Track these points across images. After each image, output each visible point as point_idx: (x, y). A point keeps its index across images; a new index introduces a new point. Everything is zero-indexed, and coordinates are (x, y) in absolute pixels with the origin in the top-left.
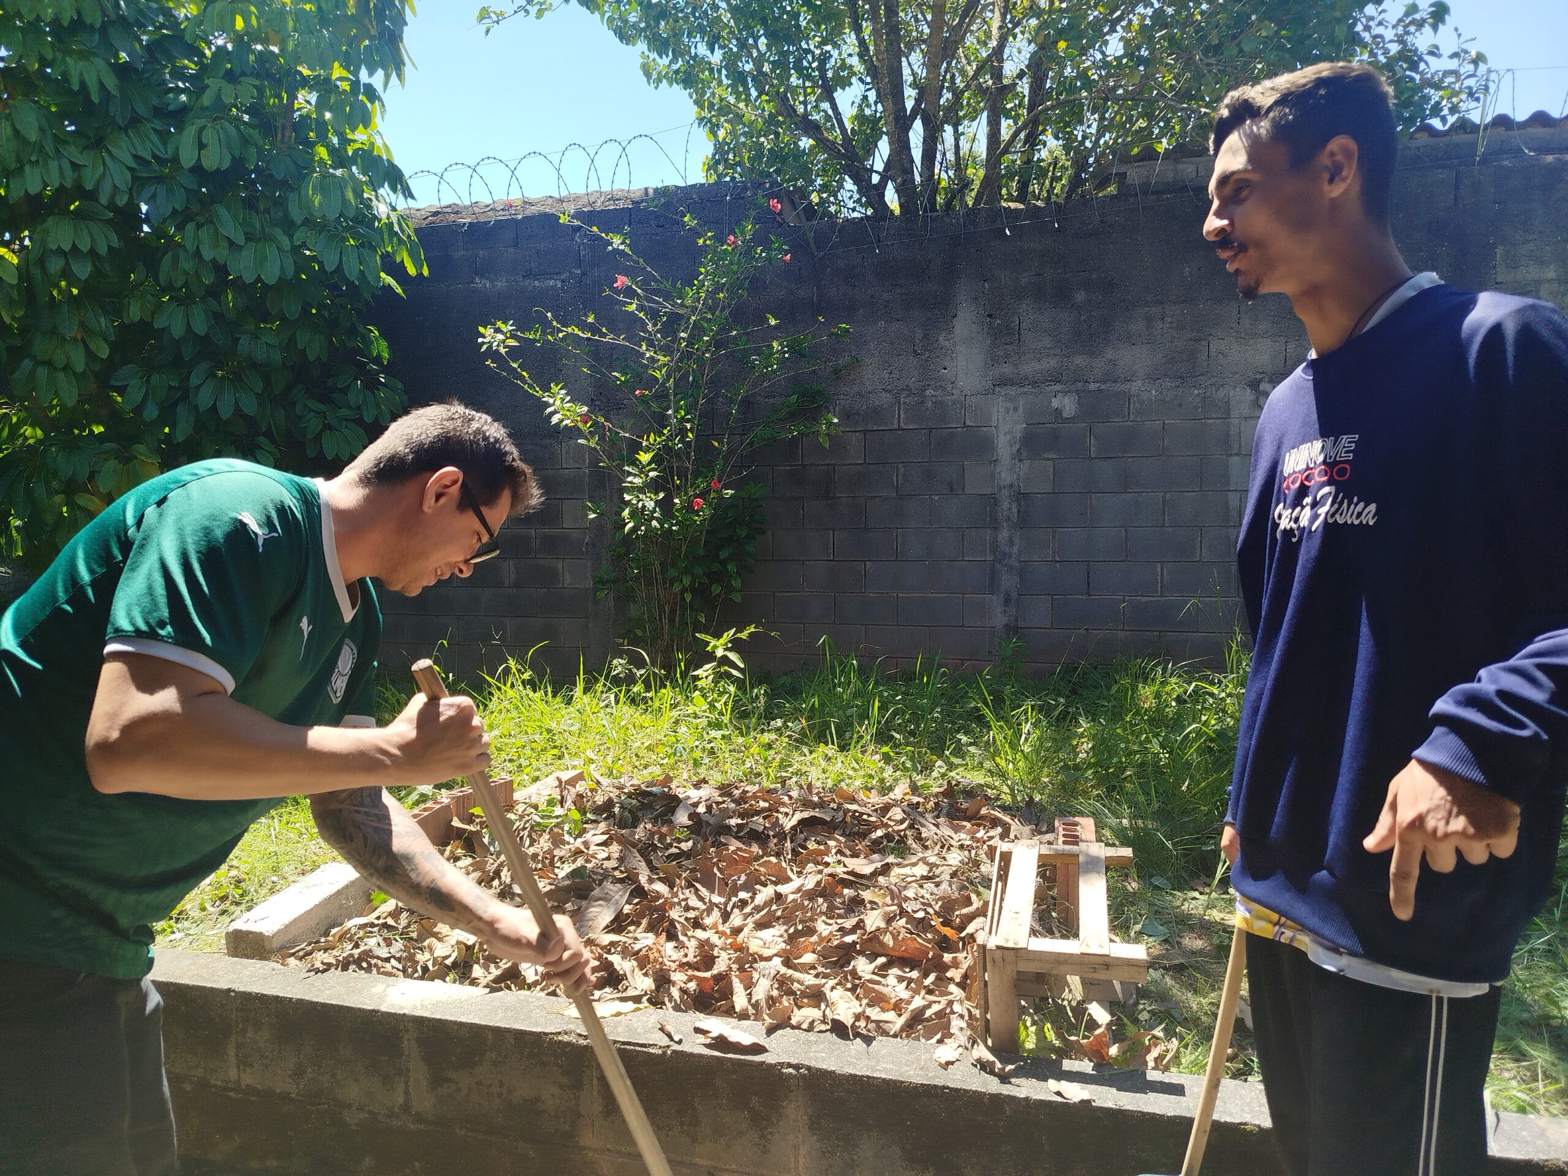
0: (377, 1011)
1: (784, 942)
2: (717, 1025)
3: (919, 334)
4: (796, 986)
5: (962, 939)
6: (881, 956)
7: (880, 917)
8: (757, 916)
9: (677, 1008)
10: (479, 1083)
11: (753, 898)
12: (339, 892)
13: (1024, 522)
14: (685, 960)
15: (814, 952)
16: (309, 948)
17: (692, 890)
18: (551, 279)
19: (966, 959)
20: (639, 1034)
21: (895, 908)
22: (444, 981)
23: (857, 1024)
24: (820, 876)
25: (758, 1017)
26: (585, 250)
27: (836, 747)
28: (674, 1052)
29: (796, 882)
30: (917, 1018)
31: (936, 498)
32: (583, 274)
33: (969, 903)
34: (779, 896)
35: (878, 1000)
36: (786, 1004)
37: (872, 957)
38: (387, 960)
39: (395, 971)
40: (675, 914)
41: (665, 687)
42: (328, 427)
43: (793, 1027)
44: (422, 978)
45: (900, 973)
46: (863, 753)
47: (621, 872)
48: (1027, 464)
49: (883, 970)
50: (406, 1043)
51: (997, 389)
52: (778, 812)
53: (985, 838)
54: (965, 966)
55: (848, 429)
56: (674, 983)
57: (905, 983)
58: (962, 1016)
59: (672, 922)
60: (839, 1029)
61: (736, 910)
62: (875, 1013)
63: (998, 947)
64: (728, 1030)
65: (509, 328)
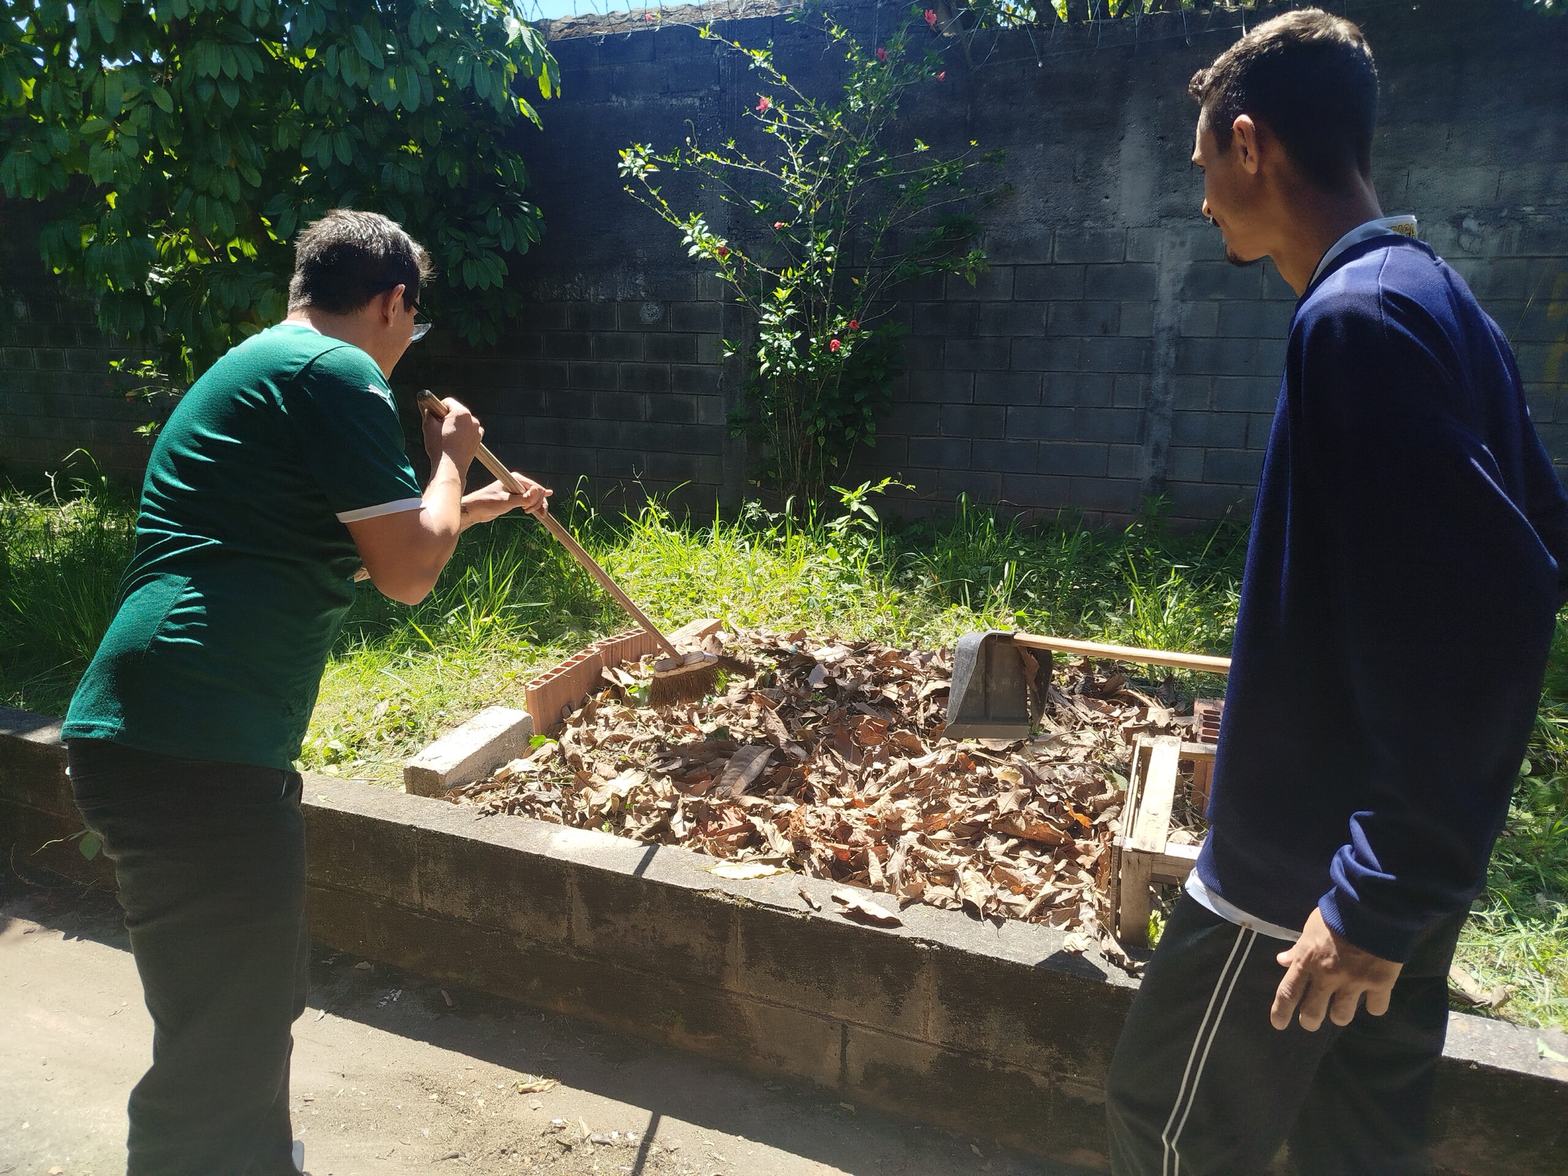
0: (543, 857)
1: (918, 815)
2: (855, 896)
3: (1081, 157)
4: (929, 863)
5: (1095, 827)
6: (1013, 837)
7: (1013, 800)
8: (892, 788)
9: (816, 874)
10: (634, 927)
11: (887, 769)
12: (502, 736)
13: (1182, 368)
14: (823, 827)
15: (946, 827)
16: (478, 787)
17: (829, 756)
18: (689, 96)
19: (1097, 848)
20: (780, 898)
21: (1028, 790)
22: (601, 829)
23: (988, 905)
24: (953, 752)
25: (892, 890)
26: (724, 64)
27: (969, 608)
28: (813, 918)
29: (930, 757)
30: (1047, 903)
31: (1088, 340)
32: (723, 91)
33: (1104, 791)
34: (912, 769)
35: (1011, 883)
36: (919, 880)
37: (1004, 838)
38: (548, 804)
39: (556, 817)
40: (813, 779)
41: (798, 533)
42: (468, 256)
43: (926, 903)
44: (580, 826)
45: (1031, 857)
46: (996, 615)
47: (761, 731)
48: (1188, 307)
49: (1012, 853)
50: (568, 886)
51: (1164, 221)
52: (911, 680)
53: (1121, 718)
54: (1097, 853)
55: (997, 263)
56: (812, 851)
57: (1035, 868)
58: (1091, 905)
59: (810, 787)
60: (970, 909)
61: (870, 780)
62: (1005, 896)
63: (1135, 850)
64: (864, 901)
65: (648, 151)
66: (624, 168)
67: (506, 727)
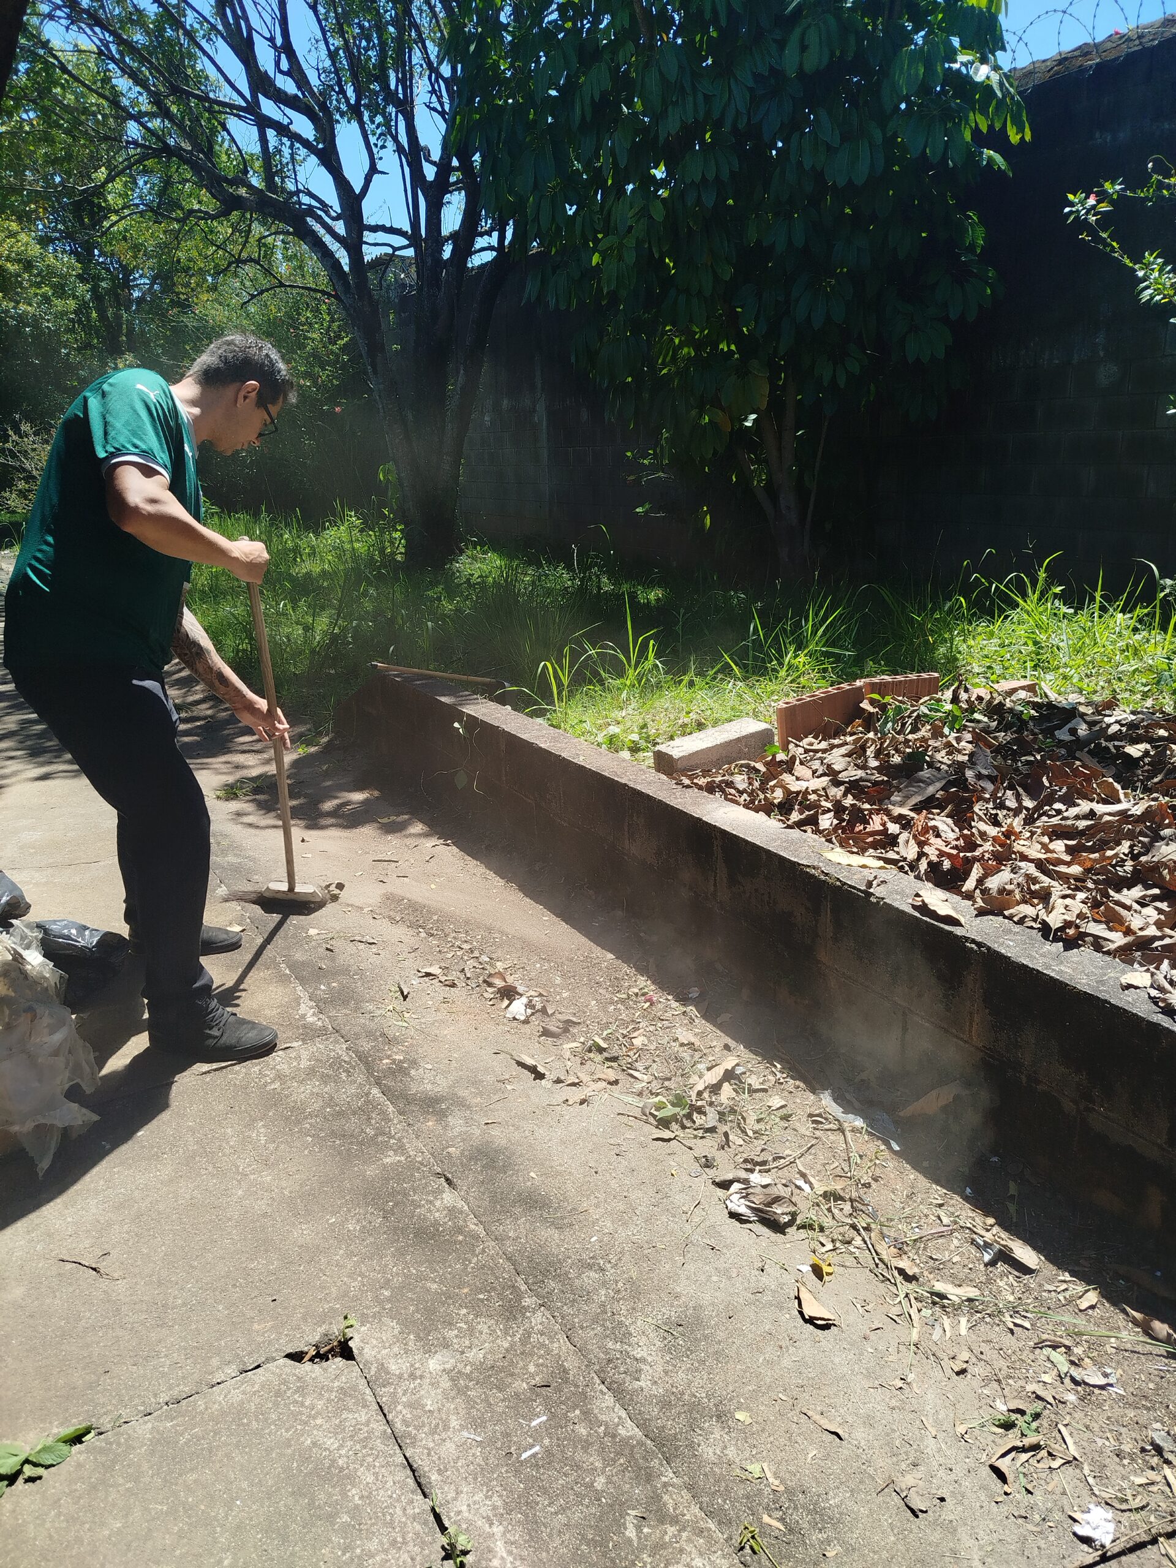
1: (1068, 852)
2: (936, 897)
4: (1036, 887)
9: (918, 877)
12: (739, 739)
16: (700, 774)
17: (1015, 792)
20: (866, 883)
22: (767, 815)
23: (1067, 930)
24: (1152, 804)
25: (976, 899)
28: (887, 904)
29: (1121, 806)
30: (1143, 944)
34: (1093, 814)
35: (1113, 920)
36: (1017, 898)
38: (742, 792)
39: (740, 800)
40: (978, 807)
42: (913, 328)
43: (1005, 917)
44: (752, 809)
45: (1163, 907)
56: (927, 856)
60: (1045, 930)
64: (939, 901)
65: (1118, 187)
66: (1071, 212)
67: (744, 733)
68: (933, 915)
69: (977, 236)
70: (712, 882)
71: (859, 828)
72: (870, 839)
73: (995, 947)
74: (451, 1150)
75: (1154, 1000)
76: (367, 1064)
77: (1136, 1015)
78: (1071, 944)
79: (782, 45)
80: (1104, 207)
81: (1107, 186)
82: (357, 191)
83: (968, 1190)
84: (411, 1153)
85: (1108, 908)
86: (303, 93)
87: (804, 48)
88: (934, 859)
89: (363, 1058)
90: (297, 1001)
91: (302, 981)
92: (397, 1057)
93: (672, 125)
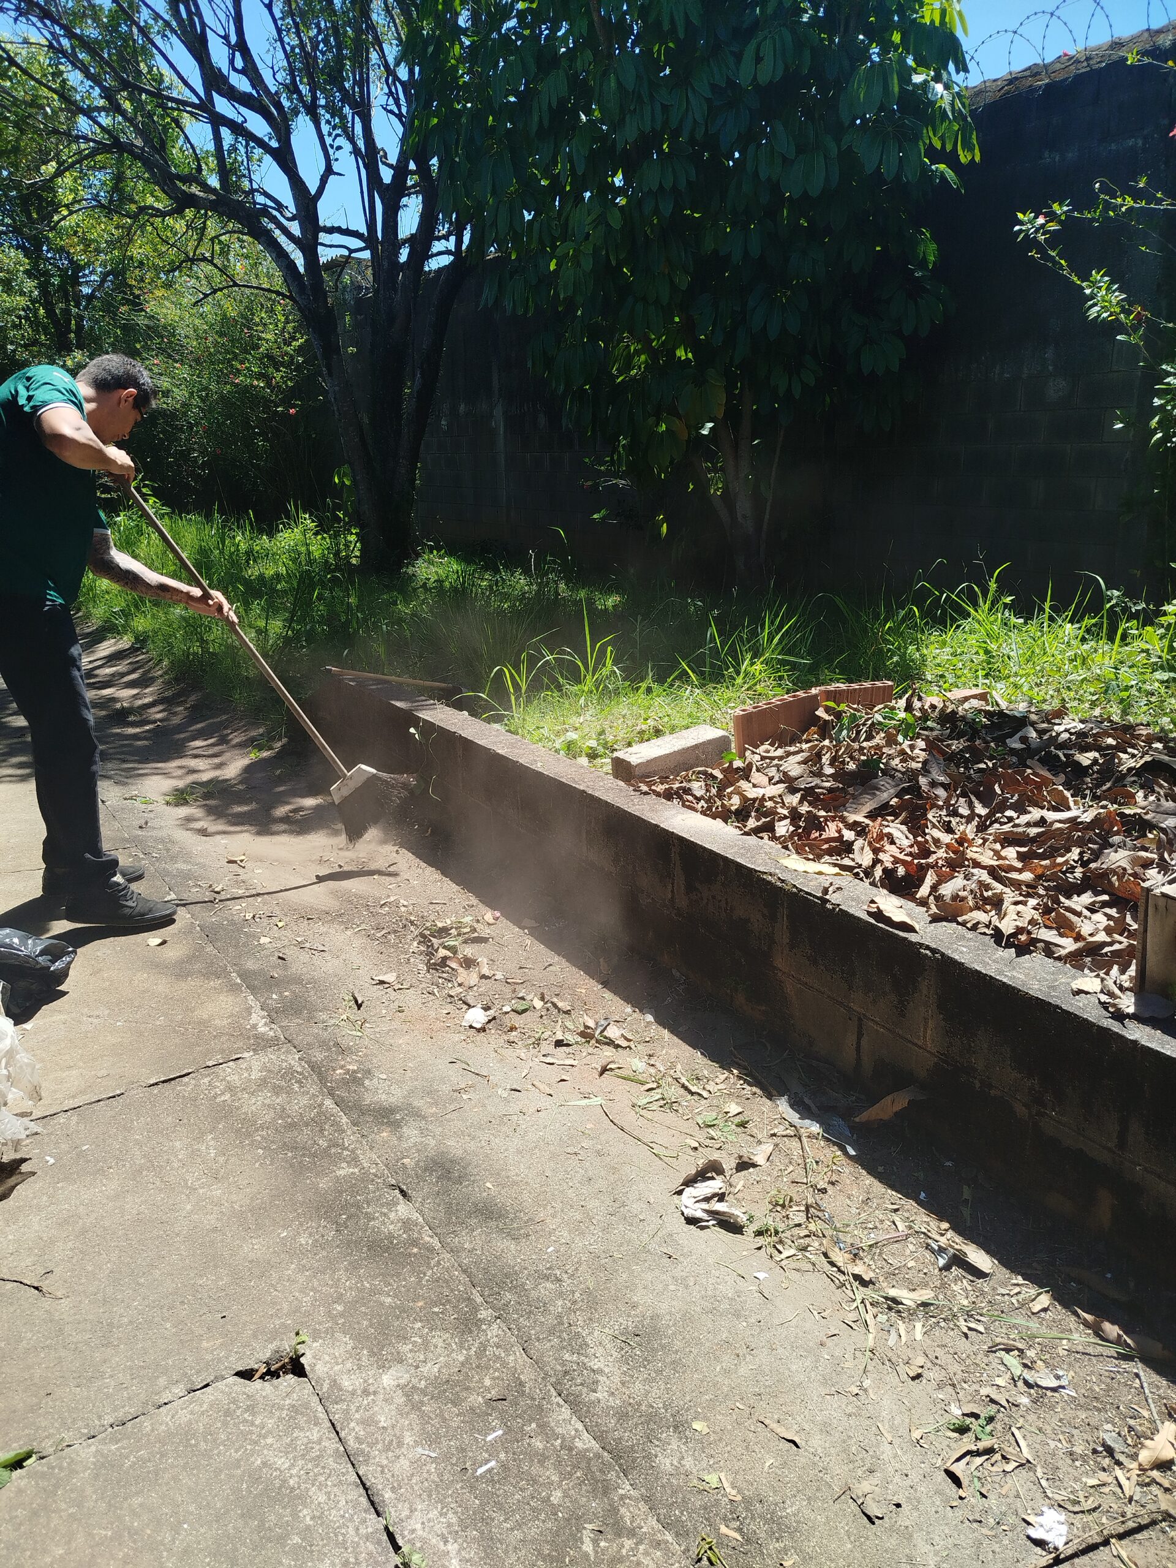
0: (658, 826)
2: (893, 903)
6: (1107, 893)
9: (873, 884)
10: (714, 897)
11: (1018, 817)
12: (696, 746)
17: (967, 799)
20: (823, 890)
22: (726, 823)
24: (1100, 811)
25: (930, 906)
28: (842, 910)
29: (1071, 814)
30: (1092, 950)
34: (1044, 821)
35: (1063, 926)
38: (699, 798)
39: (697, 807)
40: (931, 814)
41: (1152, 624)
42: (868, 341)
43: (958, 923)
44: (709, 816)
45: (1113, 912)
49: (1097, 905)
50: (673, 854)
52: (1126, 752)
60: (998, 936)
64: (893, 907)
65: (1065, 208)
66: (1021, 231)
67: (701, 741)
68: (888, 921)
69: (931, 252)
70: (670, 887)
71: (815, 834)
72: (826, 846)
73: (949, 953)
74: (406, 1161)
75: (1105, 1006)
76: (320, 1074)
77: (1086, 1020)
78: (1023, 950)
79: (738, 57)
80: (1053, 227)
81: (1056, 207)
82: (313, 191)
83: (923, 1195)
84: (365, 1165)
85: (1059, 914)
86: (258, 92)
87: (759, 60)
88: (889, 865)
89: (314, 1067)
90: (249, 1010)
91: (253, 989)
92: (351, 1067)
93: (630, 133)
